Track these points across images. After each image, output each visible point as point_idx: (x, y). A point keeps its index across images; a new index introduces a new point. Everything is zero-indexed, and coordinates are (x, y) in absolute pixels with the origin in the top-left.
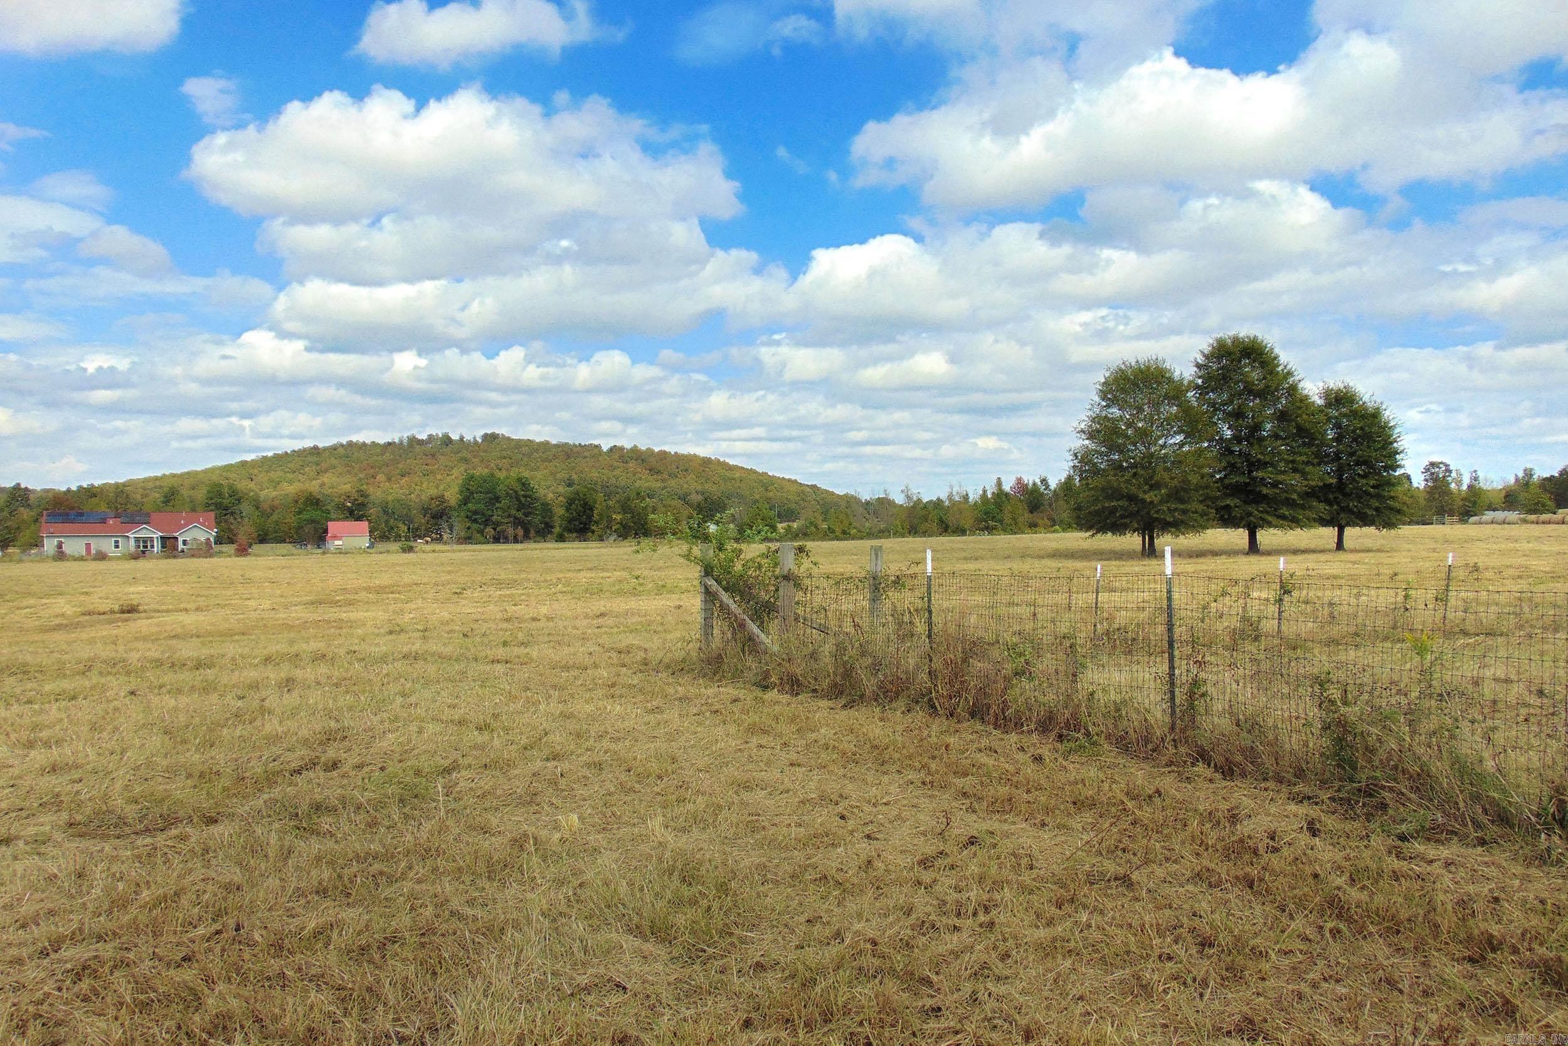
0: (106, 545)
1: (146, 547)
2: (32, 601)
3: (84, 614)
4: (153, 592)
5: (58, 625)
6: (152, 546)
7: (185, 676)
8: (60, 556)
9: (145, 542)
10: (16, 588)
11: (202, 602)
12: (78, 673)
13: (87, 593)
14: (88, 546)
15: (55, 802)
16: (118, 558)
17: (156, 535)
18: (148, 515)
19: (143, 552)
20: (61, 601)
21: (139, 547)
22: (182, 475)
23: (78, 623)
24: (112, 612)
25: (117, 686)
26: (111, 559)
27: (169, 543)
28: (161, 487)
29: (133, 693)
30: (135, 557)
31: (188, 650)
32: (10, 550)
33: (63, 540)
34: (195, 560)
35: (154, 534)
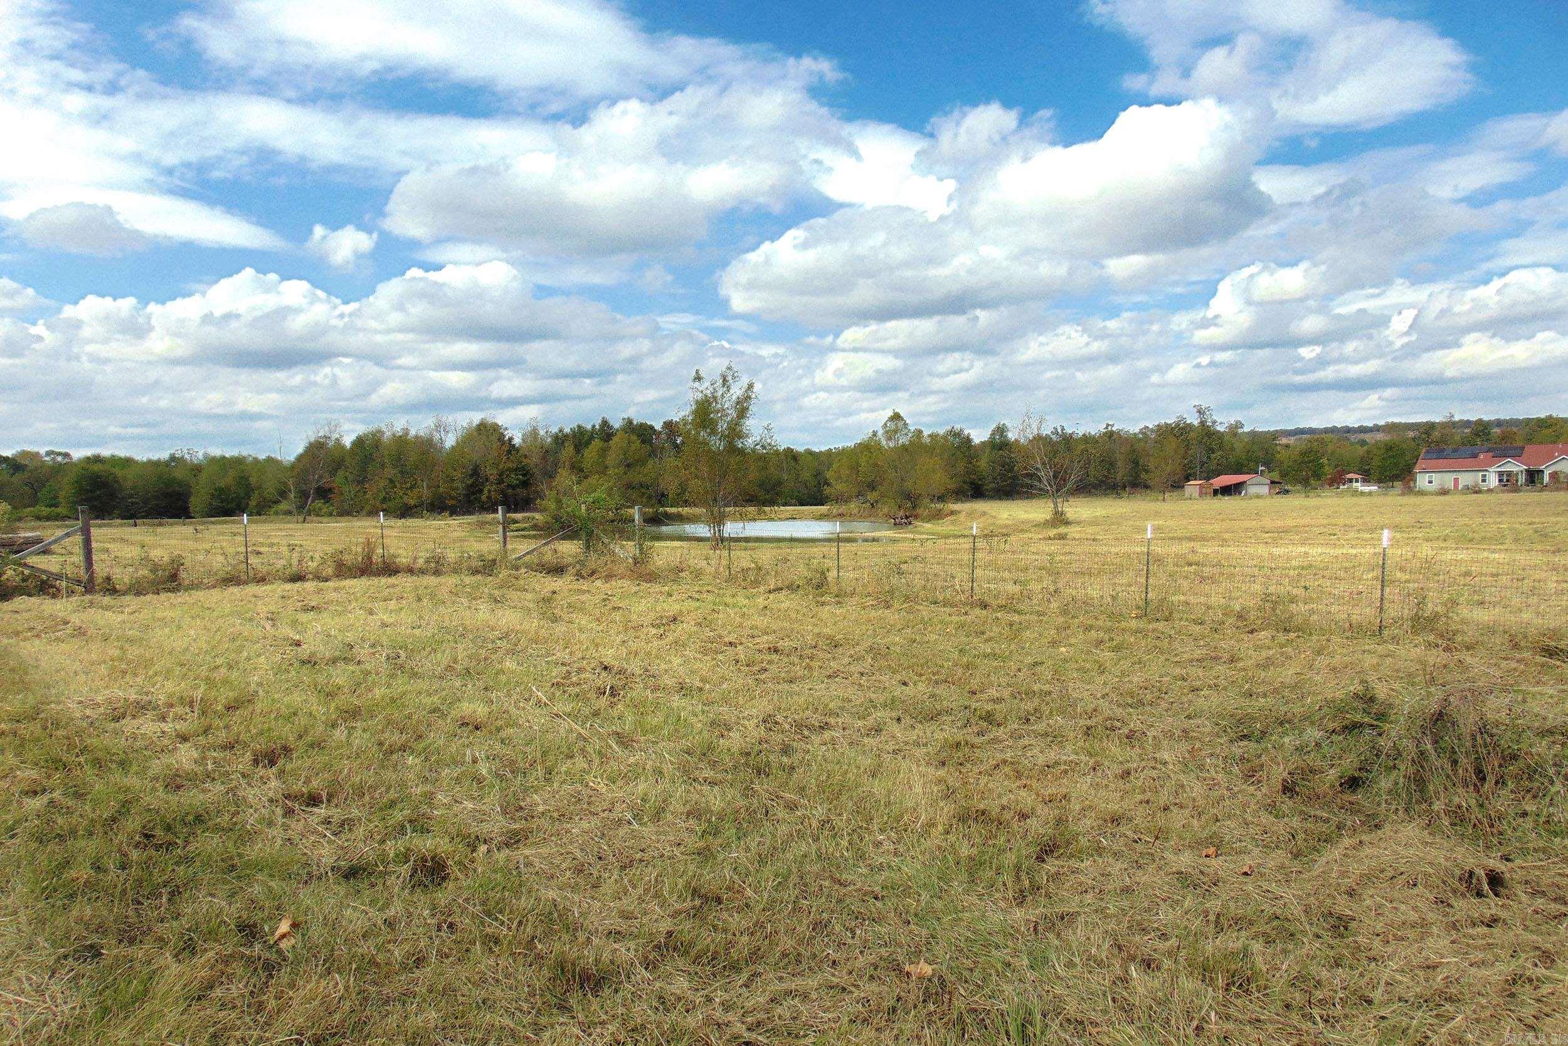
0: (1473, 480)
9: (1509, 476)
14: (1456, 480)
18: (1523, 448)
21: (1502, 481)
27: (1533, 476)
33: (1434, 475)
35: (1515, 467)
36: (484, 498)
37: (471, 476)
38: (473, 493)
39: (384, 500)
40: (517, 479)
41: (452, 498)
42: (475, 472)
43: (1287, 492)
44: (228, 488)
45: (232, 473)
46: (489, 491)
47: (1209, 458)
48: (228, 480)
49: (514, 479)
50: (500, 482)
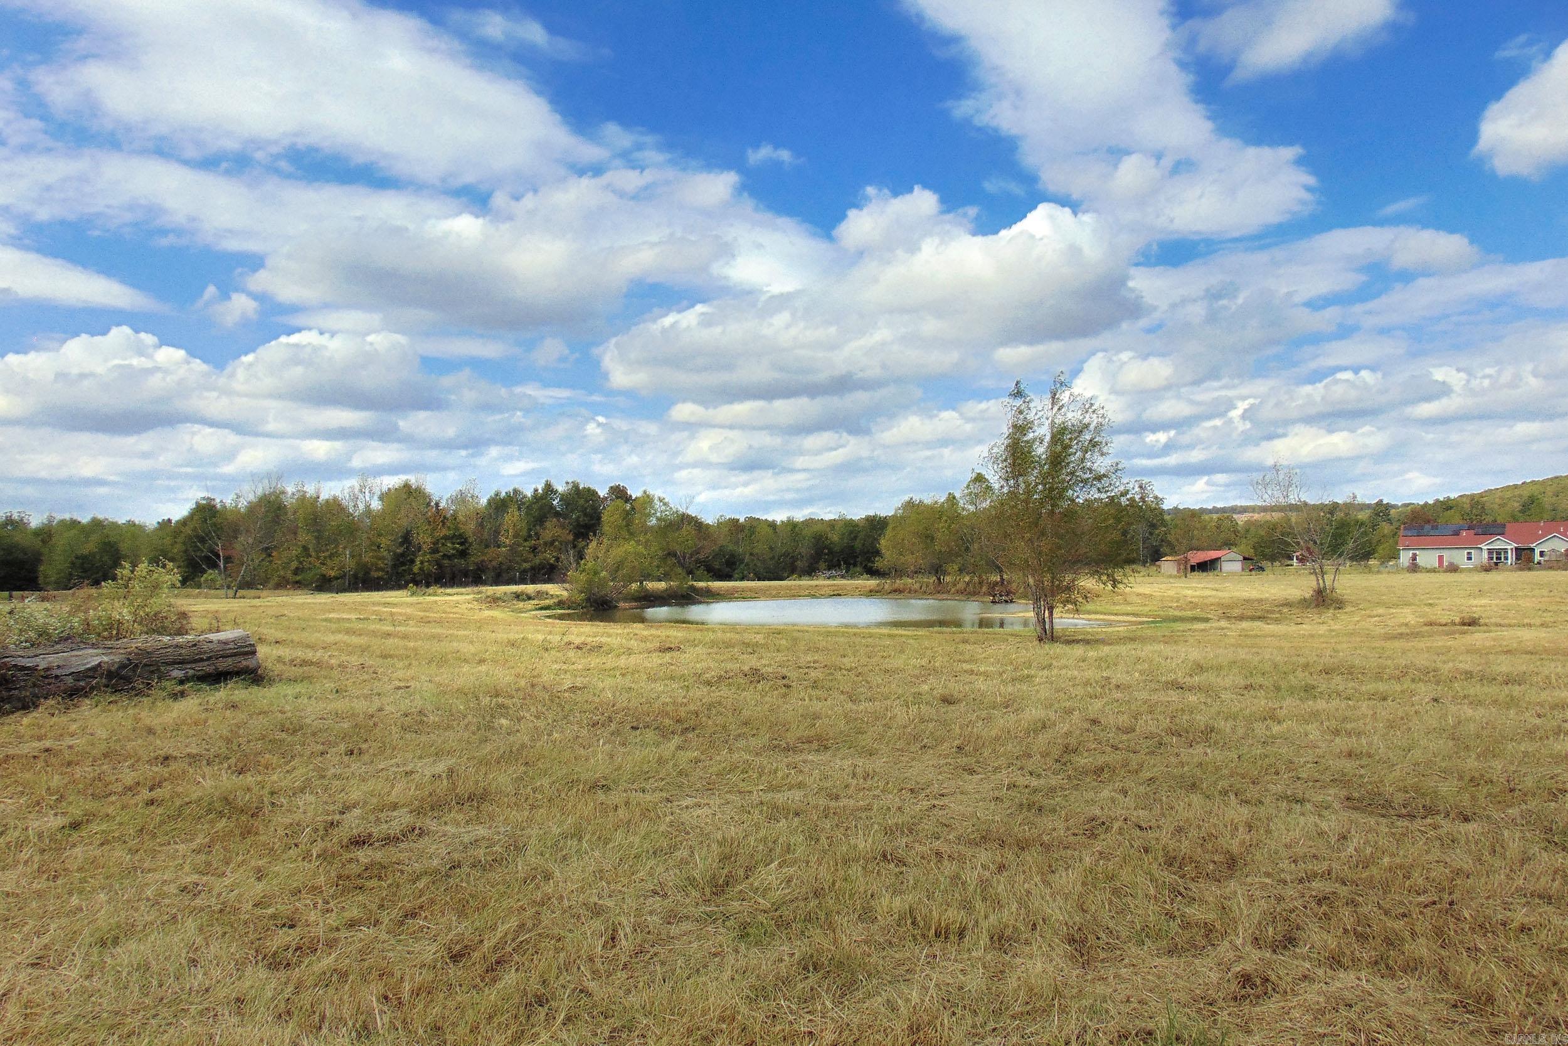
0: (1459, 557)
1: (1500, 559)
2: (1381, 611)
3: (1425, 625)
4: (1497, 605)
5: (1401, 634)
6: (1506, 558)
7: (1493, 690)
8: (1414, 568)
9: (1498, 553)
10: (1369, 598)
11: (1548, 618)
12: (1394, 678)
13: (1431, 604)
14: (1441, 558)
15: (1343, 780)
16: (1470, 570)
17: (1511, 546)
18: (1504, 526)
19: (1496, 564)
20: (1407, 610)
21: (1492, 559)
22: (1544, 482)
23: (1418, 633)
24: (1453, 624)
25: (1424, 691)
26: (1462, 571)
27: (1524, 556)
28: (1520, 496)
29: (1436, 700)
30: (1487, 569)
31: (1504, 666)
32: (1371, 562)
33: (1417, 552)
34: (1553, 573)
35: (1508, 545)
36: (416, 569)
37: (401, 544)
38: (403, 564)
39: (296, 572)
40: (454, 549)
41: (378, 569)
42: (406, 538)
43: (1262, 569)
44: (93, 555)
45: (94, 538)
46: (422, 562)
47: (1151, 534)
48: (90, 547)
49: (450, 548)
50: (434, 551)
